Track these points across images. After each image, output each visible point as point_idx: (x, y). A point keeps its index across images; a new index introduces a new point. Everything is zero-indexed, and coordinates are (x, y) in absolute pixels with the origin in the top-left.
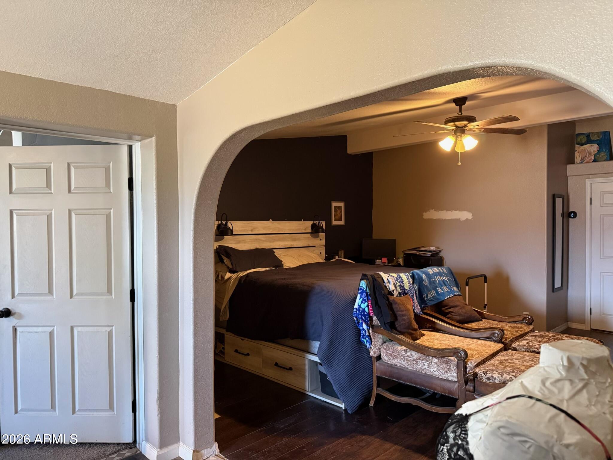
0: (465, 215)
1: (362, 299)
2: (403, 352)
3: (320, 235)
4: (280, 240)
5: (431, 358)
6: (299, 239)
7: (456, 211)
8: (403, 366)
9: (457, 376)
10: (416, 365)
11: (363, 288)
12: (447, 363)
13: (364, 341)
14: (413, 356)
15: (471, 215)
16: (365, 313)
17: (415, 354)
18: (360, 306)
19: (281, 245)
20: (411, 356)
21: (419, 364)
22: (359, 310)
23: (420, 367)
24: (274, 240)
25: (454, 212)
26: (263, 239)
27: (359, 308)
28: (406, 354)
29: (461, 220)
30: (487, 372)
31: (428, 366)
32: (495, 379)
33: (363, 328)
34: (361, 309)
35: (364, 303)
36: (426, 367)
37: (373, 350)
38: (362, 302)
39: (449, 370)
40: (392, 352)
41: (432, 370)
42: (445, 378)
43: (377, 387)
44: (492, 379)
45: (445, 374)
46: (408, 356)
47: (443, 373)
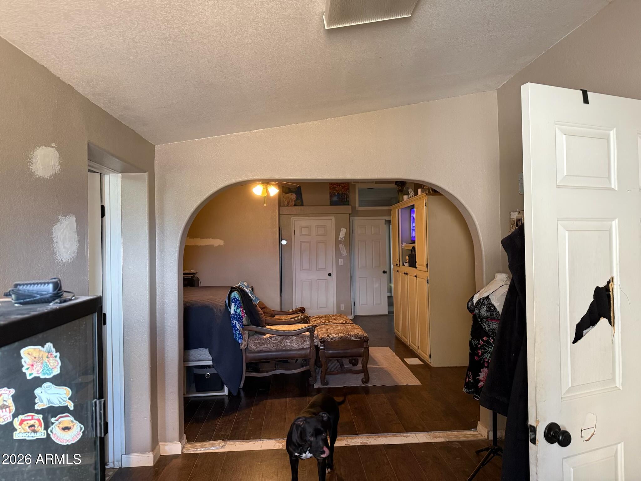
0: (218, 242)
1: (237, 306)
2: (269, 338)
5: (291, 337)
7: (210, 238)
8: (268, 349)
9: (309, 344)
10: (280, 345)
11: (236, 298)
12: (303, 337)
13: (237, 339)
14: (278, 339)
15: (223, 242)
16: (240, 316)
17: (279, 338)
18: (236, 312)
20: (276, 340)
21: (282, 344)
22: (236, 315)
23: (283, 345)
25: (208, 239)
27: (235, 313)
28: (272, 339)
29: (214, 246)
30: (329, 335)
31: (289, 343)
32: (336, 338)
33: (237, 328)
34: (237, 314)
35: (239, 309)
36: (288, 344)
37: (243, 344)
38: (237, 309)
39: (305, 341)
40: (260, 341)
41: (292, 345)
42: (301, 348)
43: (246, 371)
44: (334, 338)
45: (302, 345)
46: (274, 340)
47: (301, 344)
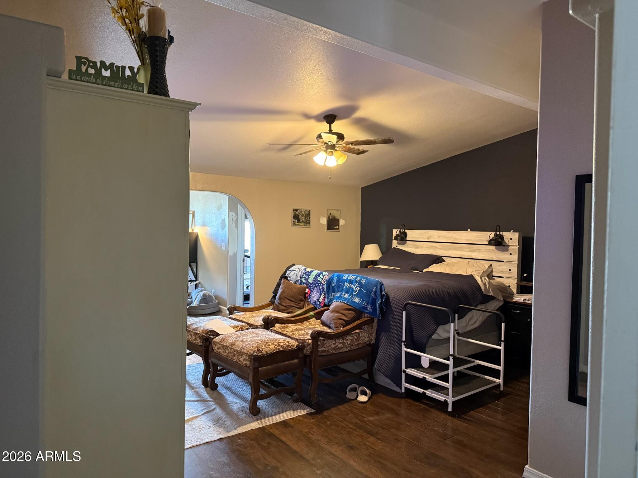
3: (509, 249)
4: (456, 249)
6: (479, 251)
19: (457, 254)
24: (450, 249)
26: (438, 246)
